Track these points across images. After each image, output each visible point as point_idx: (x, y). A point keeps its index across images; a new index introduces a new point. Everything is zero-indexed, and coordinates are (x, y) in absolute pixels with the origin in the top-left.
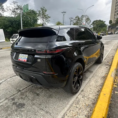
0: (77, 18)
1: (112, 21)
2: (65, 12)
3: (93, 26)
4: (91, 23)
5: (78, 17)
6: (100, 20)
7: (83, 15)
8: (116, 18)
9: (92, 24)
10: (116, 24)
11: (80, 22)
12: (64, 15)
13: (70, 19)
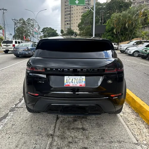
0: (22, 21)
1: (63, 30)
2: (5, 10)
3: (43, 33)
4: (41, 30)
5: (23, 19)
6: (50, 28)
7: (29, 19)
8: (66, 28)
9: (41, 32)
10: (67, 34)
11: (27, 27)
12: (4, 13)
13: (14, 21)
